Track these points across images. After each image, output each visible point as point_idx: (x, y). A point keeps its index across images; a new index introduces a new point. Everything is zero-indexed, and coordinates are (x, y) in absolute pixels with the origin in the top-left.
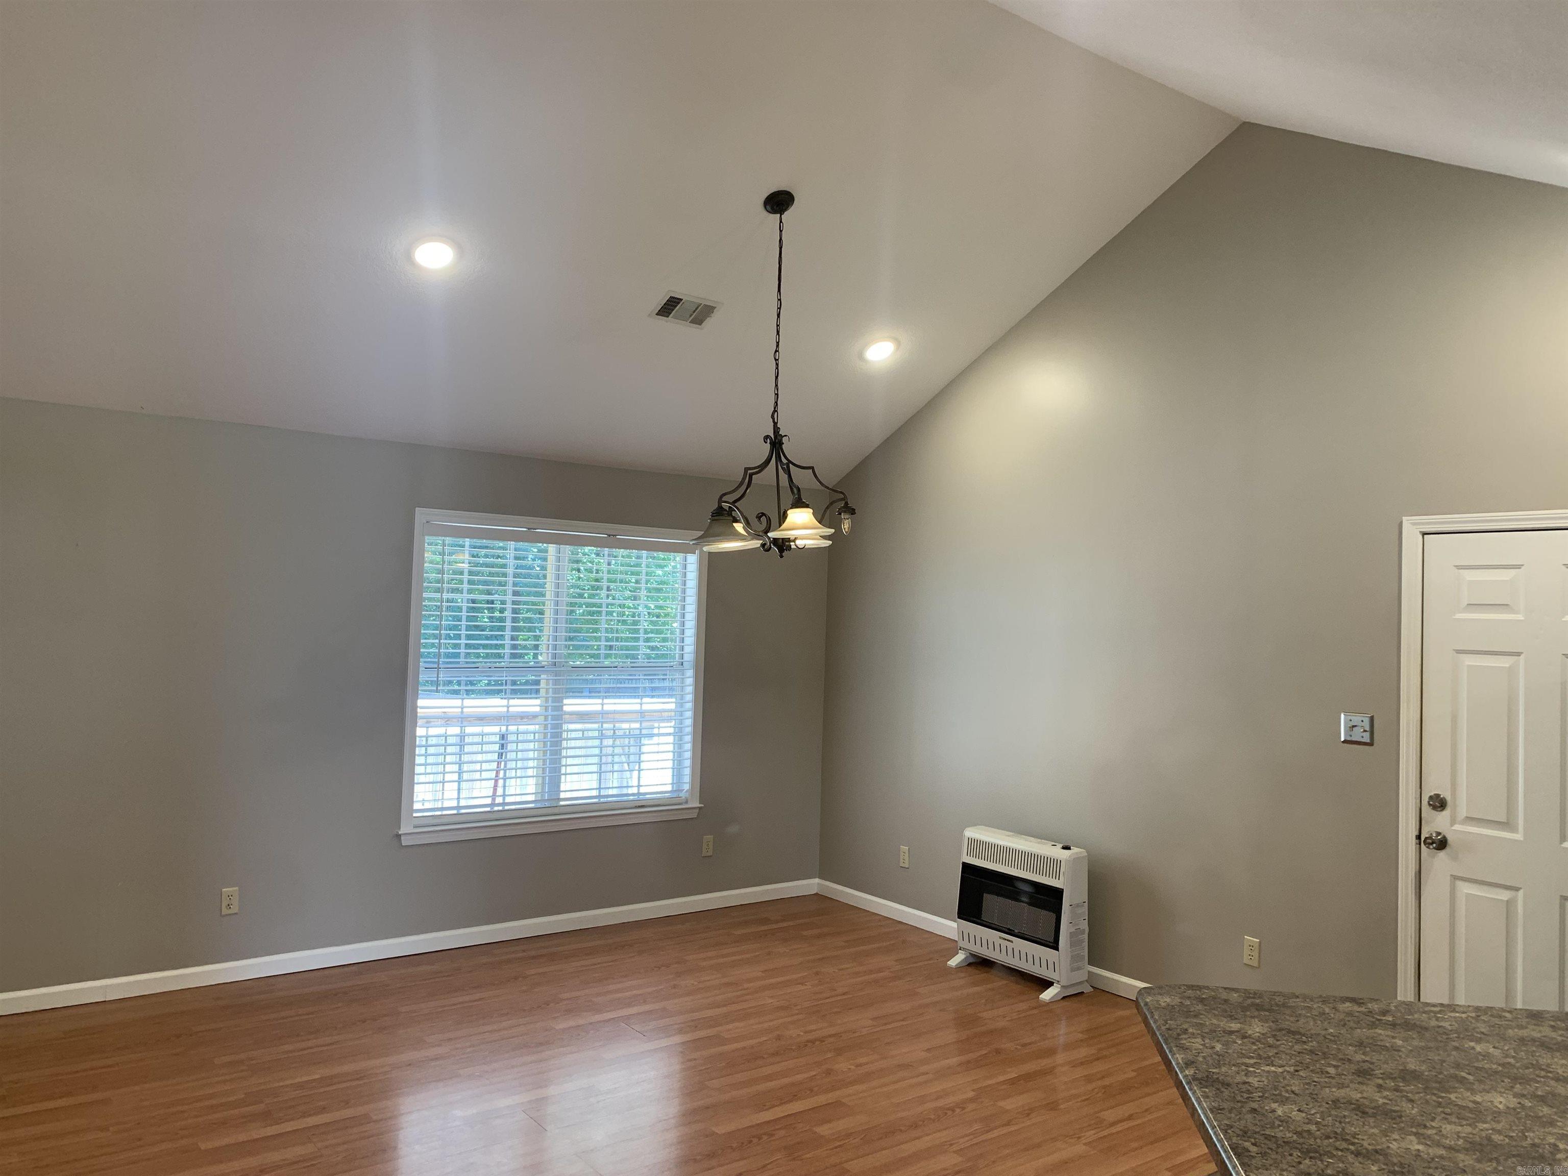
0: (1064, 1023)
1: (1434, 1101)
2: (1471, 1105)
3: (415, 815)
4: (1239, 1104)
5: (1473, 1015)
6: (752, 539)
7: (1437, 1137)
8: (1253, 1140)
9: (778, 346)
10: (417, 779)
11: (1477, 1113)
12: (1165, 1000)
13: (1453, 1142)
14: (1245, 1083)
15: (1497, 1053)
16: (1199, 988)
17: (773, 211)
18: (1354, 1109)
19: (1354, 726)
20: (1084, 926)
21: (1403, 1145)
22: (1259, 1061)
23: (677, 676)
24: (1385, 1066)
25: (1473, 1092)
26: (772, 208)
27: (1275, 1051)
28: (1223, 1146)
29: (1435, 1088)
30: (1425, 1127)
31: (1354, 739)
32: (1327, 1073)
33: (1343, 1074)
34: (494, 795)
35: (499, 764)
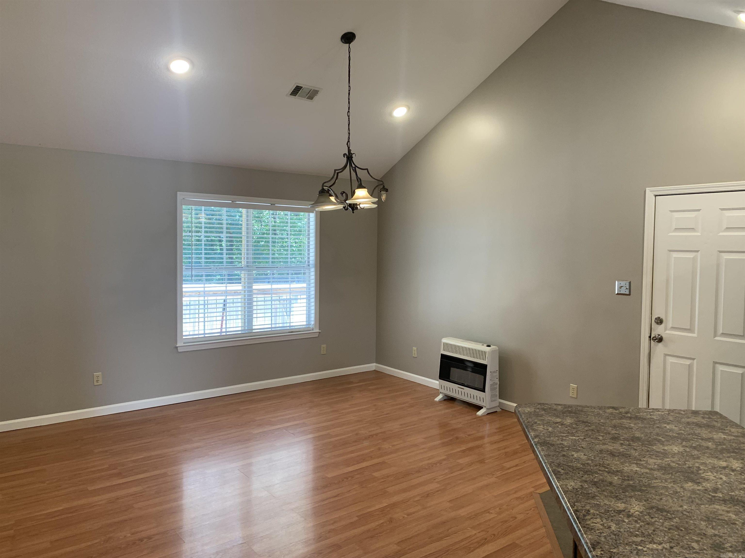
0: (488, 425)
1: (646, 450)
2: (662, 451)
3: (184, 337)
4: (558, 453)
5: (667, 413)
6: (339, 204)
7: (645, 465)
8: (562, 468)
9: (349, 109)
10: (184, 321)
11: (665, 454)
12: (528, 410)
13: (652, 467)
14: (561, 444)
15: (676, 428)
16: (544, 404)
17: (346, 43)
18: (610, 454)
19: (622, 287)
20: (497, 381)
21: (630, 468)
22: (568, 435)
23: (307, 271)
24: (625, 435)
25: (663, 445)
26: (345, 41)
27: (576, 430)
28: (548, 471)
29: (647, 444)
30: (641, 460)
31: (621, 292)
32: (599, 439)
33: (606, 439)
34: (221, 328)
35: (223, 313)
